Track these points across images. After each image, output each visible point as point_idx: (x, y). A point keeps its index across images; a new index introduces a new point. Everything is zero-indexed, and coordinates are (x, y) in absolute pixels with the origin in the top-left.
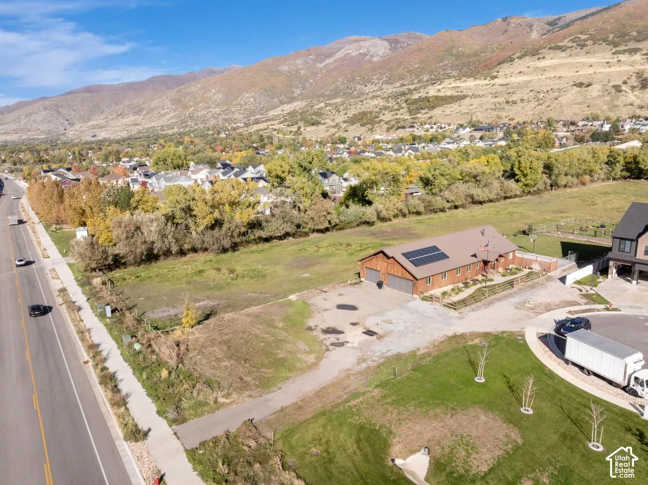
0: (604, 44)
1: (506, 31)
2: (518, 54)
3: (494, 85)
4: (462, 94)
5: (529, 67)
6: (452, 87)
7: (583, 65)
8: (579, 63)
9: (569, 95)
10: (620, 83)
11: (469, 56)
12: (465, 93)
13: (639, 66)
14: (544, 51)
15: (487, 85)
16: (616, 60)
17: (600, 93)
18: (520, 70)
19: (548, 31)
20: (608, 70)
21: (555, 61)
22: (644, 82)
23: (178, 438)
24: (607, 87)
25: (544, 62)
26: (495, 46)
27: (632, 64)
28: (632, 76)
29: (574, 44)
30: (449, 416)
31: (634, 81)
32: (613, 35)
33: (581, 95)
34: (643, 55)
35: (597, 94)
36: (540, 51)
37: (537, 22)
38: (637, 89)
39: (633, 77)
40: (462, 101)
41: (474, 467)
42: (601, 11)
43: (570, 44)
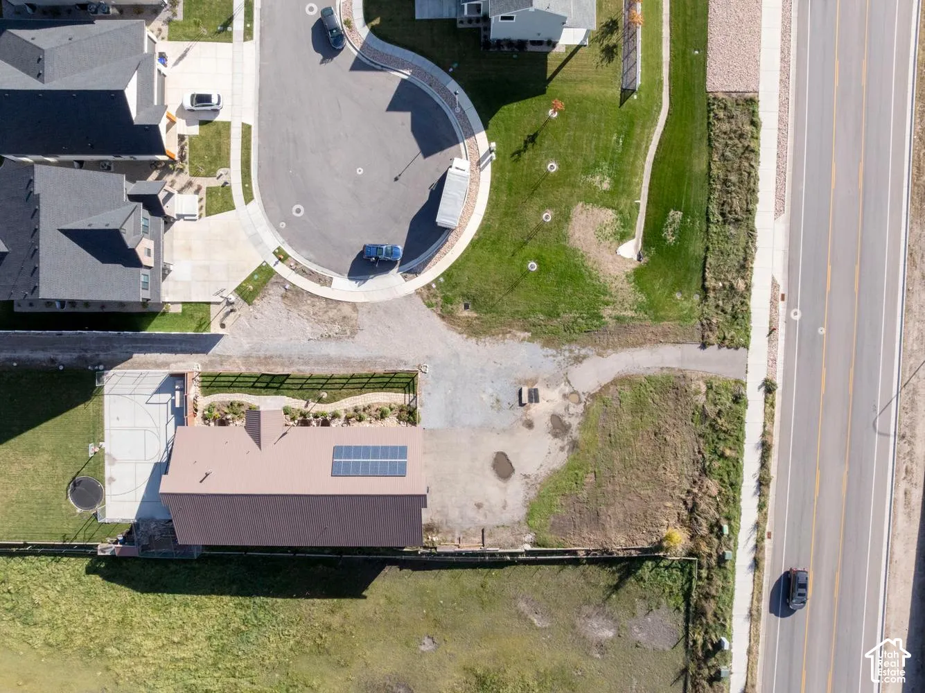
23: (747, 365)
30: (589, 255)
41: (613, 217)
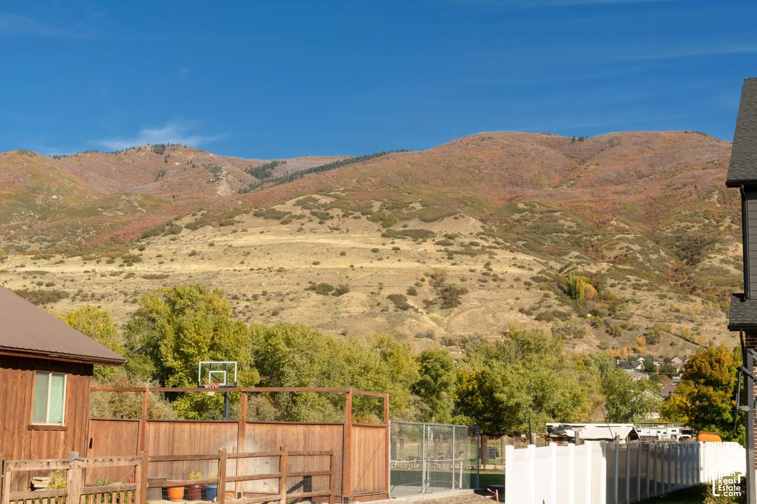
0: (364, 218)
1: (162, 174)
2: (188, 219)
3: (131, 275)
4: (50, 289)
5: (212, 245)
6: (27, 272)
7: (328, 250)
8: (318, 245)
9: (302, 308)
10: (404, 292)
11: (72, 212)
12: (58, 287)
13: (434, 263)
14: (244, 217)
15: (113, 274)
16: (389, 247)
17: (367, 310)
18: (192, 248)
19: (253, 187)
20: (377, 264)
21: (268, 238)
22: (446, 294)
24: (379, 299)
25: (245, 238)
26: (135, 199)
27: (422, 258)
28: (423, 280)
29: (307, 212)
31: (427, 291)
32: (380, 203)
33: (328, 311)
34: (438, 243)
35: (362, 309)
36: (237, 218)
37: (229, 166)
38: (437, 307)
39: (426, 283)
40: (49, 305)
42: (353, 161)
43: (298, 211)
